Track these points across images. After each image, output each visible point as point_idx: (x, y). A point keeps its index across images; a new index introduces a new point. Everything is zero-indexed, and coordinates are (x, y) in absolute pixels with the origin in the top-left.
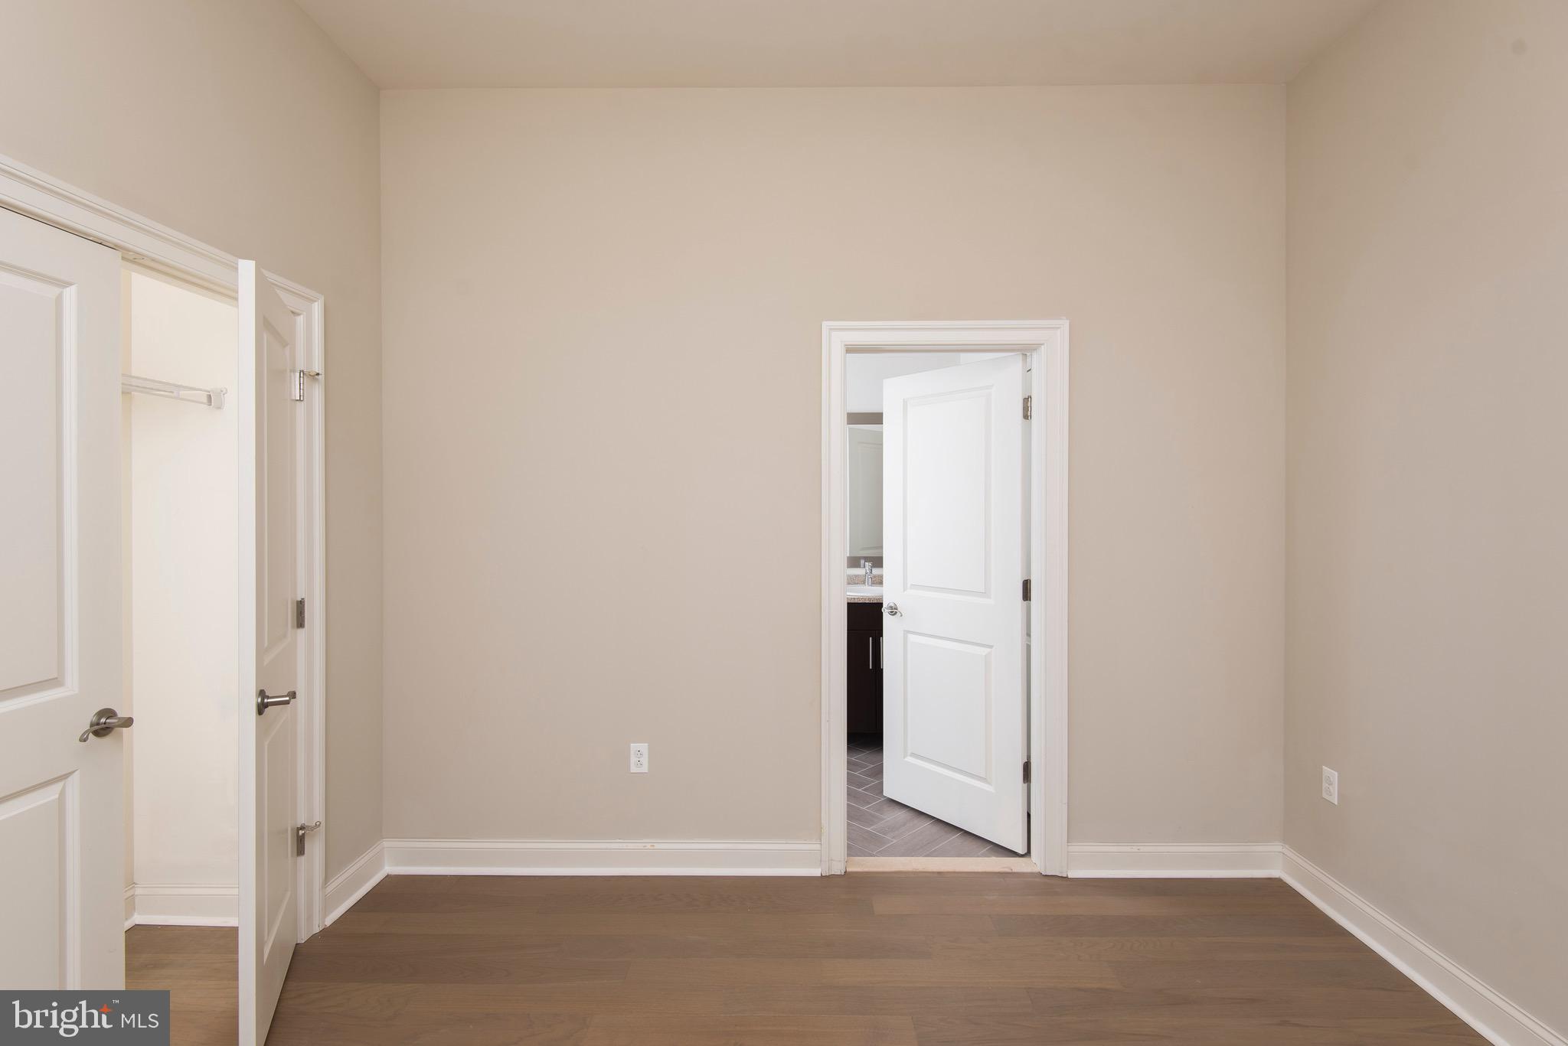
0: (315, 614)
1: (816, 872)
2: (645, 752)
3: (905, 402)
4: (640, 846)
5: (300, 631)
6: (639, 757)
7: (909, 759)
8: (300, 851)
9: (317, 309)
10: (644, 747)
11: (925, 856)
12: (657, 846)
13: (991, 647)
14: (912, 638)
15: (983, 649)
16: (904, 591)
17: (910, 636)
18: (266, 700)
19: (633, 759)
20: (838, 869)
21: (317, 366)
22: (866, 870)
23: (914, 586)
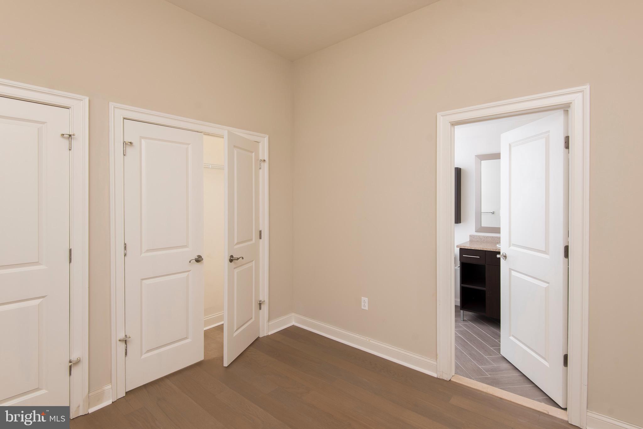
0: (265, 235)
1: (435, 375)
2: (367, 301)
3: (510, 145)
4: (365, 339)
5: (260, 240)
6: (365, 303)
7: (512, 338)
8: (260, 309)
9: (266, 140)
10: (366, 299)
11: (501, 389)
12: (371, 341)
13: (548, 283)
14: (513, 273)
15: (545, 284)
16: (509, 247)
17: (512, 271)
18: (232, 258)
19: (363, 304)
20: (446, 377)
21: (266, 158)
22: (461, 383)
23: (514, 245)
